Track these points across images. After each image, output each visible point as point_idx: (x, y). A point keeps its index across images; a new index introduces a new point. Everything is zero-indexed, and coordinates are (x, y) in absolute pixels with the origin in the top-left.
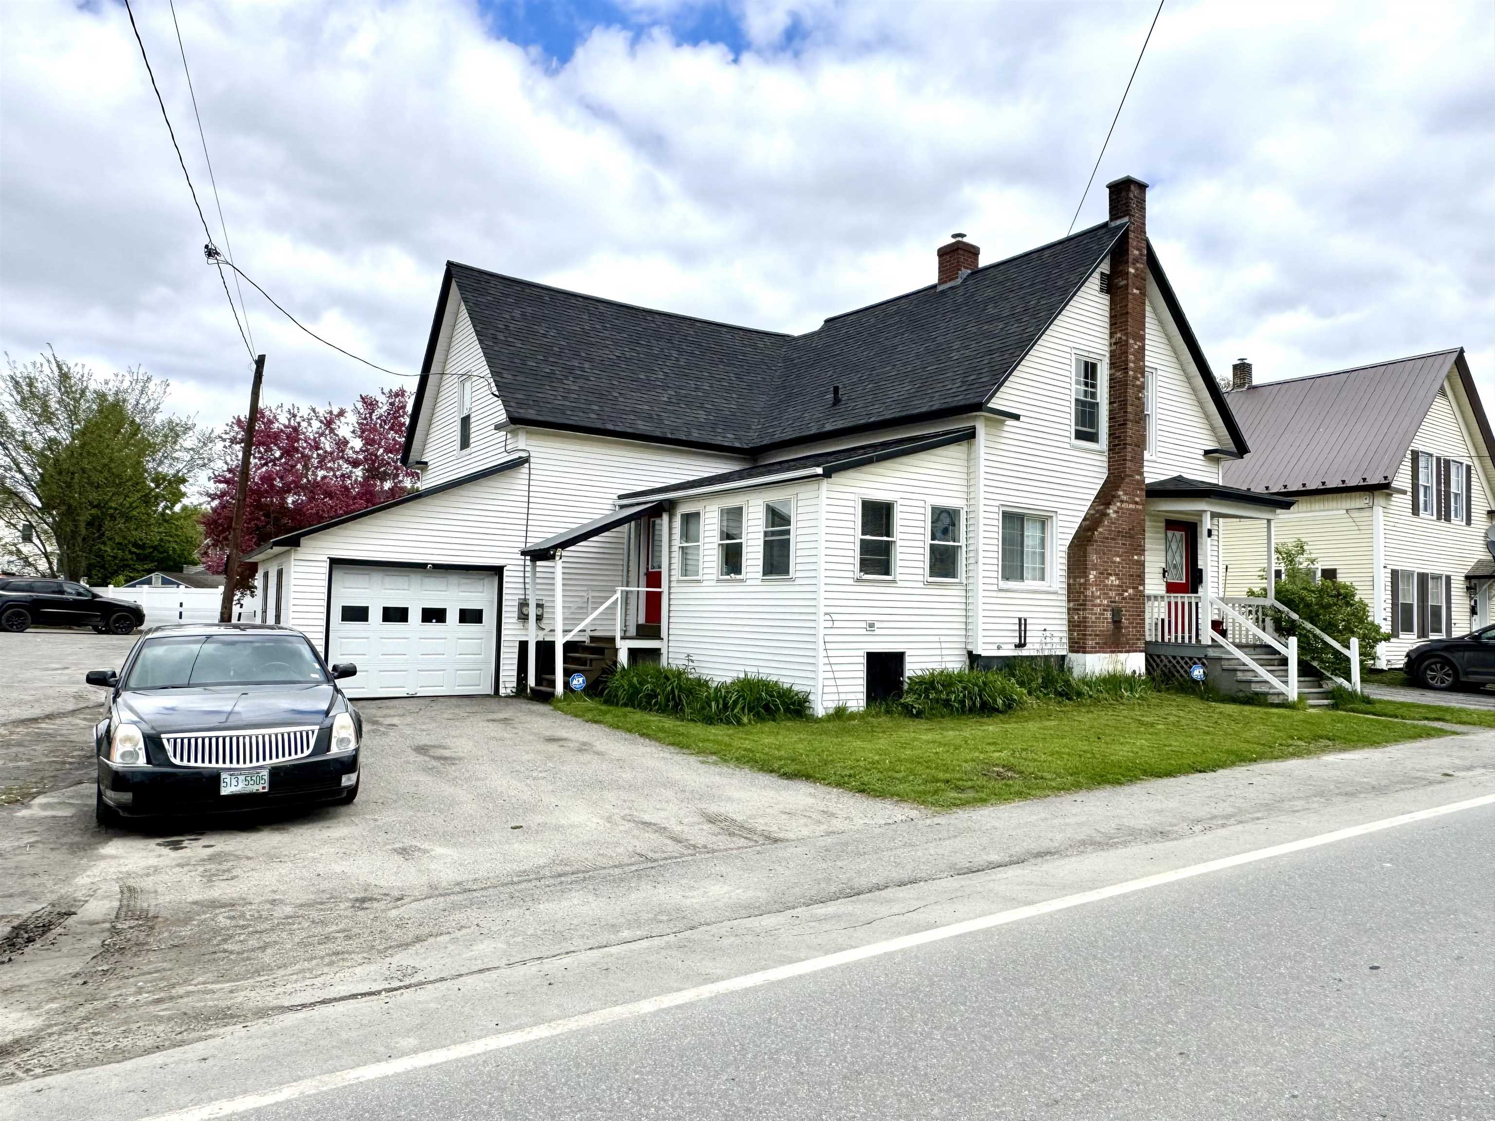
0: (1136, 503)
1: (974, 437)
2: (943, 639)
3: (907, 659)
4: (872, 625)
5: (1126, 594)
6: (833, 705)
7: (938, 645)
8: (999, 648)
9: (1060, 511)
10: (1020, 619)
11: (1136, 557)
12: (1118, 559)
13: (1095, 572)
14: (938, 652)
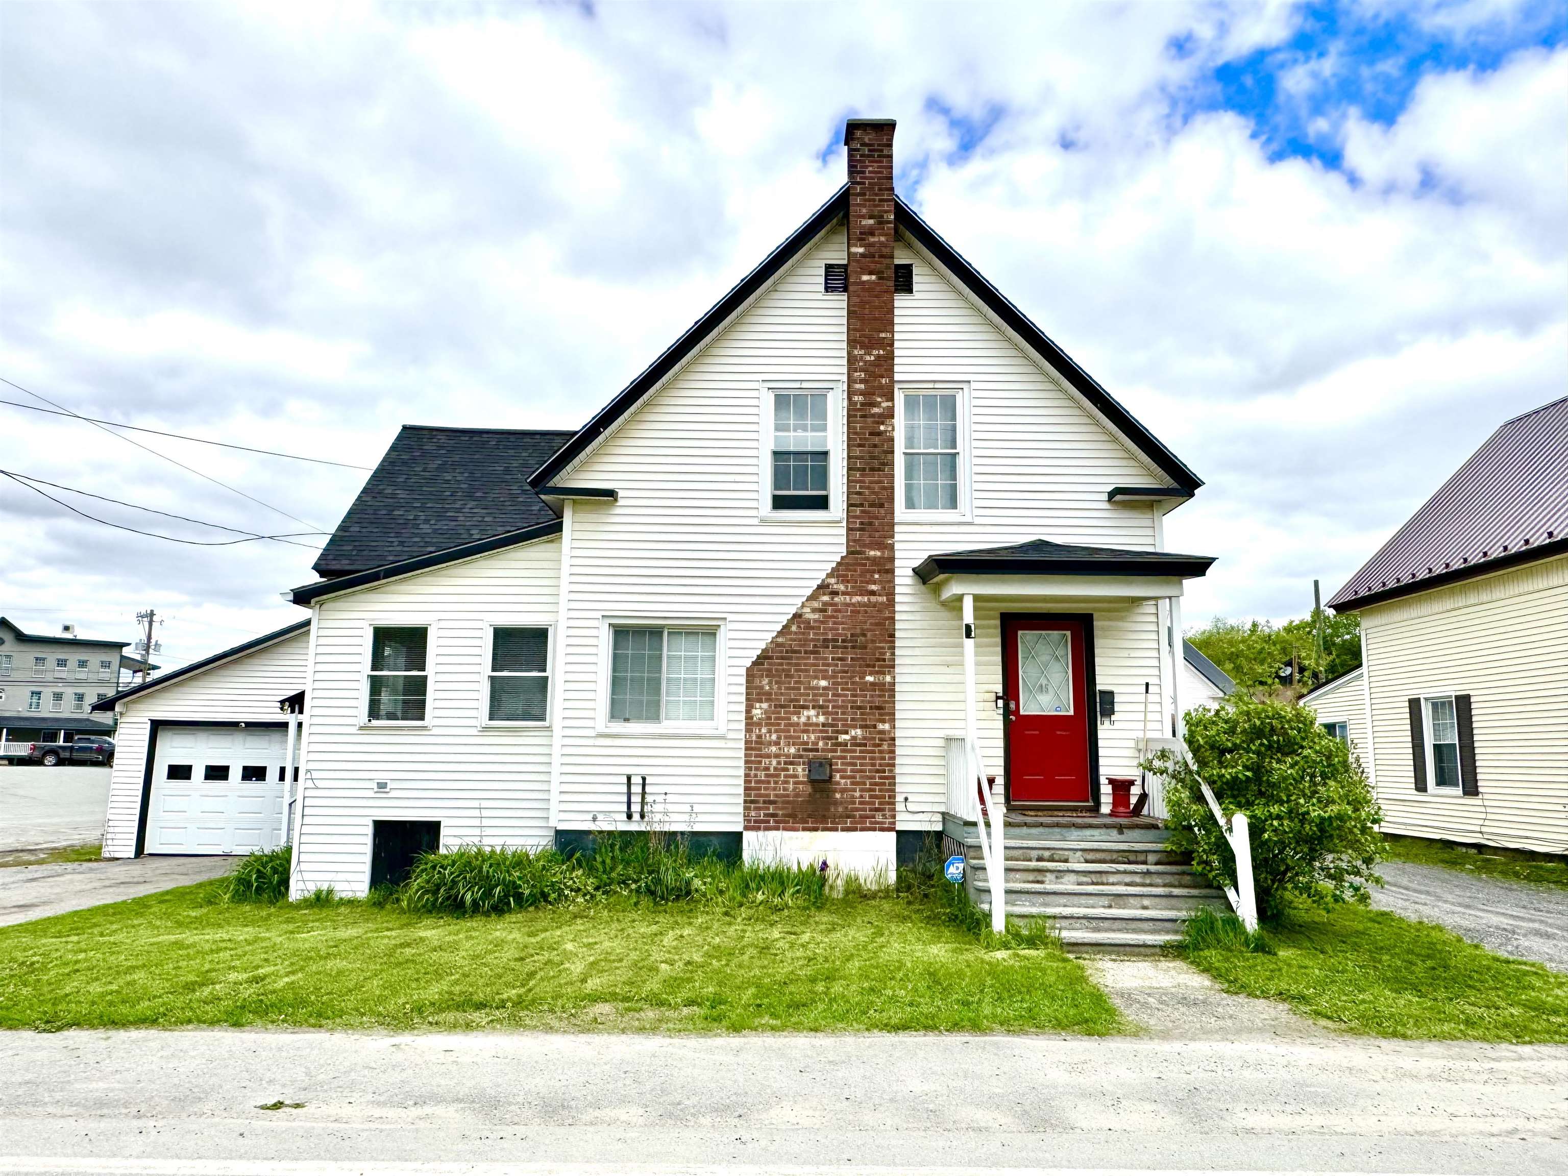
0: (873, 593)
1: (561, 530)
2: (485, 804)
3: (443, 831)
4: (382, 786)
5: (843, 738)
6: (312, 887)
7: (476, 813)
8: (594, 819)
9: (730, 617)
10: (629, 778)
11: (869, 678)
12: (823, 683)
13: (765, 705)
14: (477, 822)
